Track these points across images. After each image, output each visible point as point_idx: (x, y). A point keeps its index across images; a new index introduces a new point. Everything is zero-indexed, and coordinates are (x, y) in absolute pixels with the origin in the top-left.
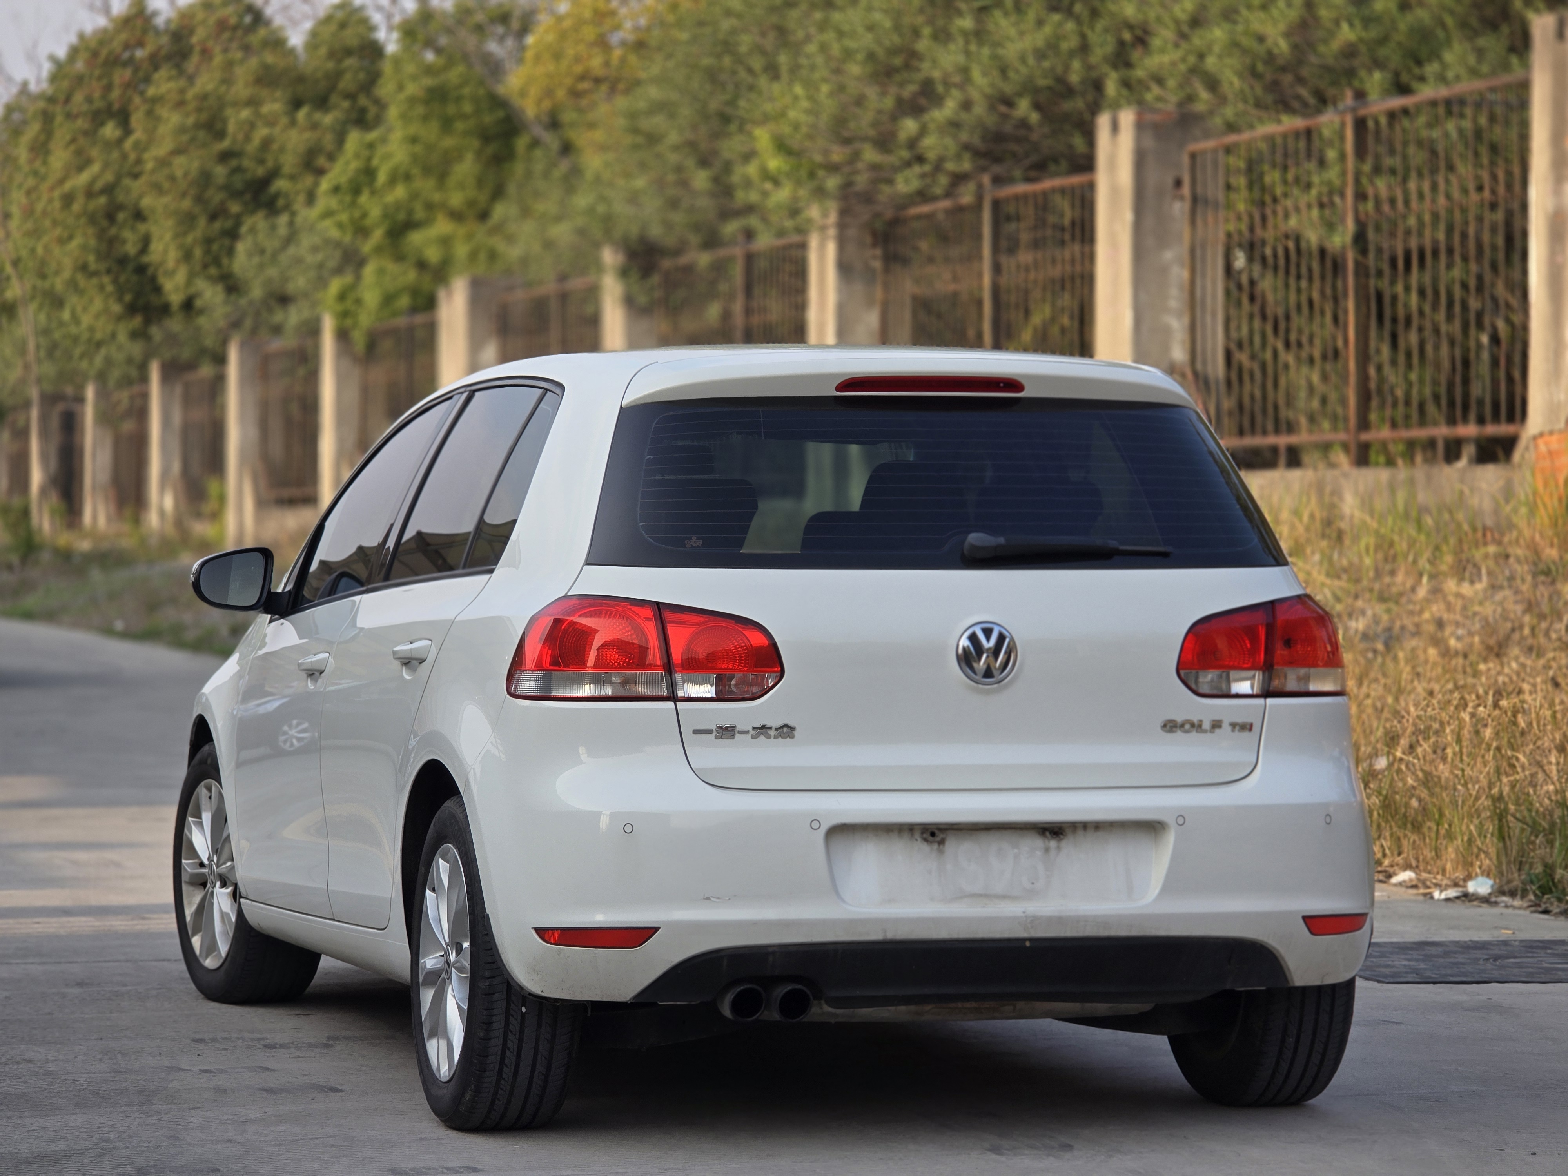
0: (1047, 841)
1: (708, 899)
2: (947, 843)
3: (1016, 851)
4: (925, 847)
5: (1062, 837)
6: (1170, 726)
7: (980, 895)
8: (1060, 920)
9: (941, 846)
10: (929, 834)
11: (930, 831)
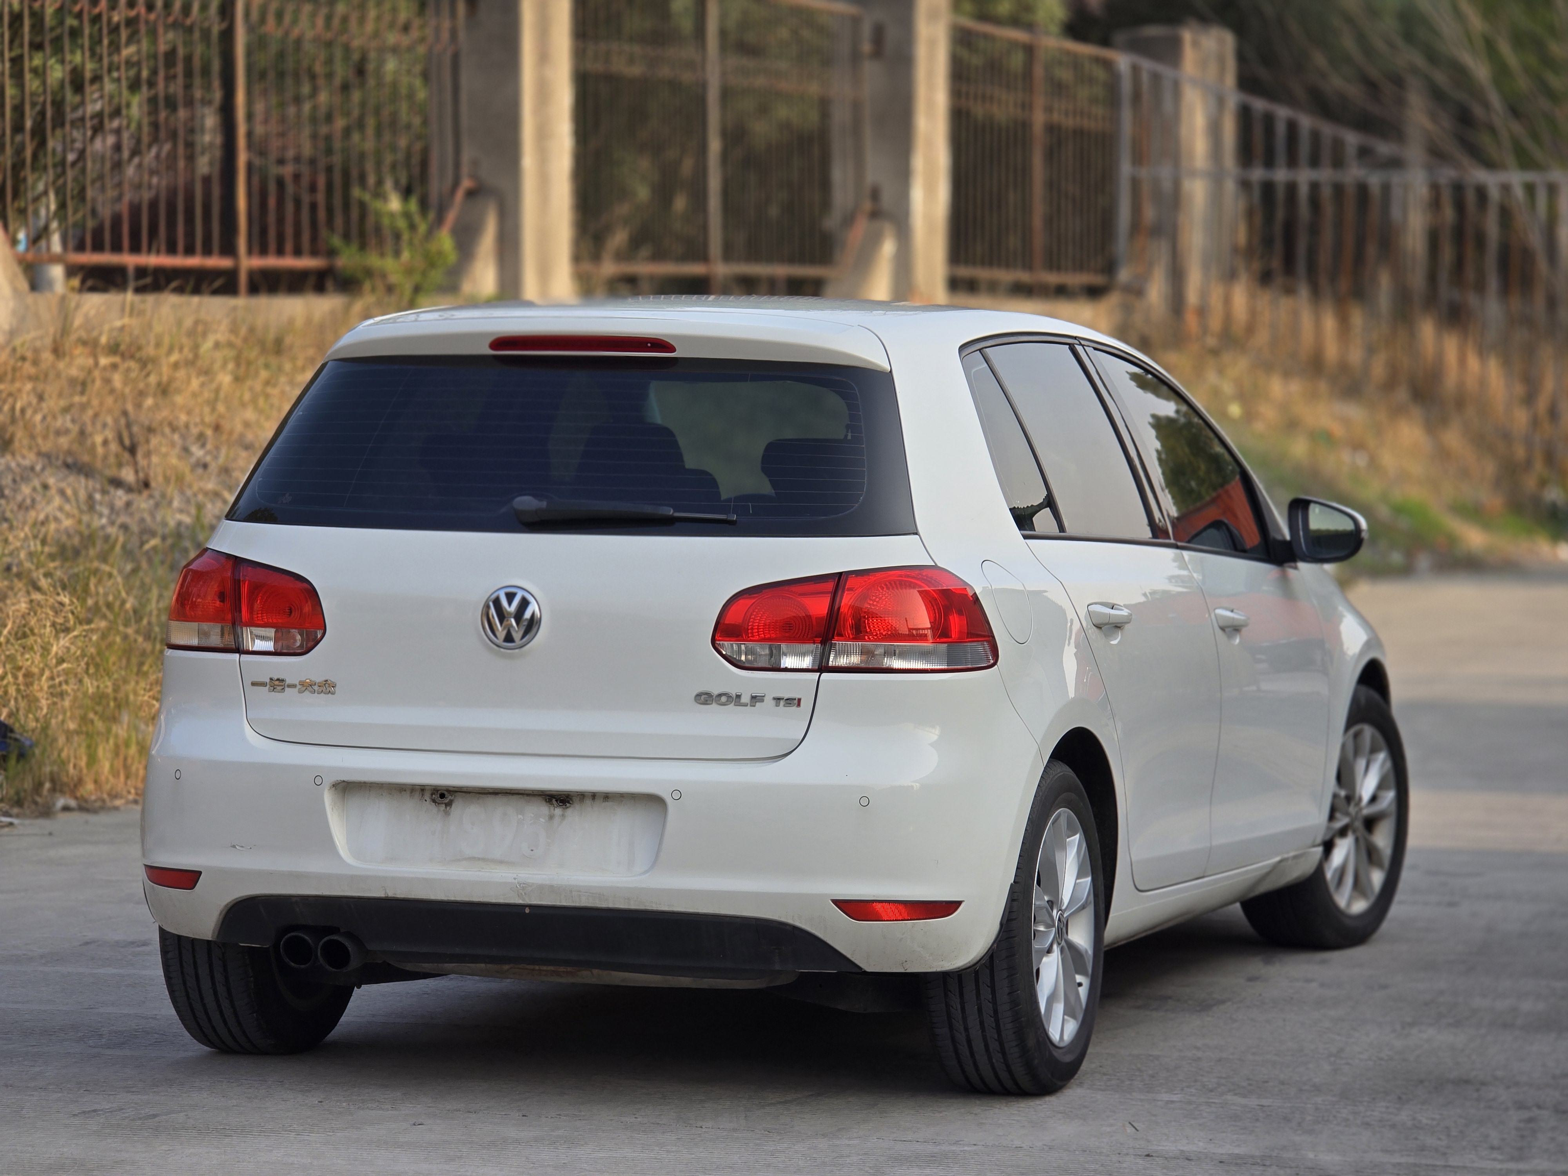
0: (552, 808)
1: (234, 847)
2: (453, 805)
3: (520, 816)
4: (433, 808)
5: (568, 805)
6: (705, 698)
7: (479, 859)
8: (552, 889)
9: (448, 808)
10: (439, 796)
11: (439, 792)
